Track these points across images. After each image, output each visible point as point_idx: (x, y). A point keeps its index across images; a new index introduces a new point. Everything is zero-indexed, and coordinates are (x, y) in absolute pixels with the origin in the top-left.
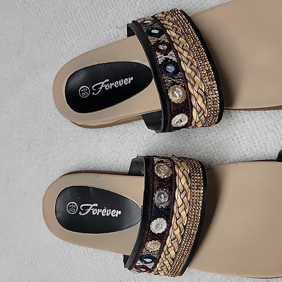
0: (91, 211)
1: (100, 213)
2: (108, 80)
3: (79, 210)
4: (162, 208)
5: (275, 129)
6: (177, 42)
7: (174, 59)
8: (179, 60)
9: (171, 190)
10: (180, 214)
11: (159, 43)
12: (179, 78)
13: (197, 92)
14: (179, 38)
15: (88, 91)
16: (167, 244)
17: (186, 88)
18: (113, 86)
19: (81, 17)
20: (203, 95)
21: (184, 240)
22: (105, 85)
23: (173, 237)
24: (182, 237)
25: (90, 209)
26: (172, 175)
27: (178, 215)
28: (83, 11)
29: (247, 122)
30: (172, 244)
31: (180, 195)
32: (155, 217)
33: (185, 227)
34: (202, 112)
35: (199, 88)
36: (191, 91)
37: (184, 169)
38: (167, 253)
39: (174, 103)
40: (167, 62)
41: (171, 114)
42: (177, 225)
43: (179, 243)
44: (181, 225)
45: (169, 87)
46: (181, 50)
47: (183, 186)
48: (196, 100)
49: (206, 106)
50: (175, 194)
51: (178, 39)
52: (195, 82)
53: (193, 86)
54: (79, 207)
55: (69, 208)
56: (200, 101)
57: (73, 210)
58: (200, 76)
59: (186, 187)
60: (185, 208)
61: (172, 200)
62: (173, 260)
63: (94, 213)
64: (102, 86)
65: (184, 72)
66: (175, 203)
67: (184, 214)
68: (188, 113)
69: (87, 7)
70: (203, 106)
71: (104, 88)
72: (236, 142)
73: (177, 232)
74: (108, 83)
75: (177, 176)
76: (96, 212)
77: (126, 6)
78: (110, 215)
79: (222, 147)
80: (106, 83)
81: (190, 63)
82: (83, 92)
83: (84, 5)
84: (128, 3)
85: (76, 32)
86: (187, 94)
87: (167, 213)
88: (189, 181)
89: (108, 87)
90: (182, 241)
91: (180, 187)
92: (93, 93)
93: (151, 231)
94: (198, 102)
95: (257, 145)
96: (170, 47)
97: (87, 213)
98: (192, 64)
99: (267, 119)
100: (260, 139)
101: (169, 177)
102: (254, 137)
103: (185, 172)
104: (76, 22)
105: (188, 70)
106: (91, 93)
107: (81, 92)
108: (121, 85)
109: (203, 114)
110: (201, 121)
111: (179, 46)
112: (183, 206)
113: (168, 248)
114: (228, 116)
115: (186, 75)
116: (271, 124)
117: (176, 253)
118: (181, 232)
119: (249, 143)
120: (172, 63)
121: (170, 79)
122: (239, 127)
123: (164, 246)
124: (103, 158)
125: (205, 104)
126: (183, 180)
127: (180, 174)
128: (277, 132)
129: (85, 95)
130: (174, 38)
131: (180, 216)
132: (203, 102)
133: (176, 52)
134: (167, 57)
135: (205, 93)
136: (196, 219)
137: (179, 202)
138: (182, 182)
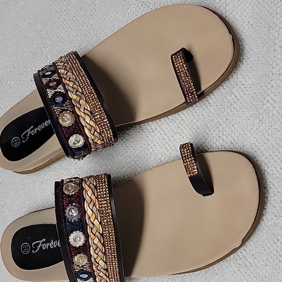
0: (41, 247)
1: (49, 246)
2: (32, 127)
3: (32, 249)
4: (75, 221)
5: (179, 130)
6: (65, 76)
7: (63, 91)
8: (67, 91)
9: (80, 203)
10: (93, 223)
11: (50, 81)
12: (67, 105)
13: (84, 113)
14: (67, 73)
15: (18, 141)
16: (92, 254)
17: (74, 112)
18: (37, 130)
19: (8, 81)
20: (90, 114)
21: (107, 247)
22: (31, 131)
23: (95, 247)
24: (103, 245)
25: (40, 245)
26: (79, 190)
27: (91, 225)
28: (9, 76)
29: (156, 131)
30: (97, 254)
31: (89, 206)
32: (71, 231)
33: (102, 235)
34: (93, 129)
35: (84, 109)
36: (78, 113)
37: (91, 183)
38: (97, 264)
39: (65, 127)
40: (56, 95)
41: (65, 137)
42: (94, 235)
43: (104, 251)
44: (97, 234)
45: (59, 115)
46: (67, 82)
47: (90, 198)
48: (84, 120)
49: (95, 123)
50: (84, 206)
51: (66, 75)
52: (80, 105)
53: (79, 109)
54: (31, 246)
55: (23, 249)
56: (88, 119)
57: (27, 250)
58: (84, 100)
59: (93, 197)
60: (96, 217)
61: (82, 212)
62: (107, 270)
63: (44, 248)
64: (29, 133)
65: (71, 99)
66: (86, 215)
67: (96, 222)
68: (80, 132)
69: (10, 71)
70: (92, 123)
71: (30, 134)
72: (151, 150)
73: (96, 241)
74: (33, 129)
75: (84, 191)
76: (45, 247)
77: (40, 62)
78: (57, 245)
79: (140, 159)
80: (31, 130)
81: (75, 90)
82: (15, 142)
83: (9, 70)
84: (41, 59)
85: (7, 95)
86: (75, 117)
87: (81, 225)
88: (95, 192)
89: (33, 133)
90: (105, 250)
91: (88, 199)
92: (23, 141)
93: (72, 245)
94: (86, 121)
95: (169, 148)
96: (59, 82)
97: (38, 250)
98: (77, 91)
99: (170, 124)
100: (169, 142)
101: (77, 193)
102: (164, 143)
103: (91, 185)
104: (5, 86)
105: (74, 97)
106: (21, 141)
107: (13, 143)
108: (43, 128)
109: (95, 130)
110: (96, 137)
111: (66, 79)
112: (94, 216)
113: (95, 259)
114: (139, 131)
115: (73, 101)
116: (175, 127)
117: (106, 263)
118: (100, 240)
119: (161, 149)
120: (60, 94)
121: (59, 108)
122: (150, 137)
123: (91, 257)
124: (48, 197)
125: (93, 121)
126: (90, 192)
127: (87, 187)
128: (181, 133)
129: (17, 145)
130: (63, 74)
131: (94, 225)
132: (91, 119)
133: (64, 85)
134: (56, 90)
135: (91, 112)
136: (110, 224)
137: (89, 212)
138: (89, 194)
